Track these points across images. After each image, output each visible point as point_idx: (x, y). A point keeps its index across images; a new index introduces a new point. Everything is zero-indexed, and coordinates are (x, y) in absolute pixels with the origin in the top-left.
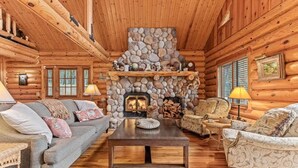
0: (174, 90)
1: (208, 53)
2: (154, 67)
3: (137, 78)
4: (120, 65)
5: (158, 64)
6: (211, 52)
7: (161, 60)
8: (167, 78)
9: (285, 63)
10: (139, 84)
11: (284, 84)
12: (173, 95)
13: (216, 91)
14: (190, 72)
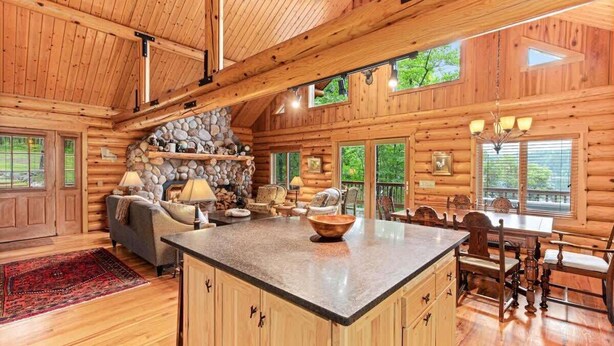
0: (228, 177)
1: (257, 134)
2: (207, 147)
3: (183, 162)
4: (162, 143)
5: (210, 143)
6: (261, 134)
7: (214, 138)
8: (220, 162)
9: (323, 163)
10: (186, 169)
11: (322, 176)
12: (227, 182)
13: (268, 176)
14: (247, 157)
